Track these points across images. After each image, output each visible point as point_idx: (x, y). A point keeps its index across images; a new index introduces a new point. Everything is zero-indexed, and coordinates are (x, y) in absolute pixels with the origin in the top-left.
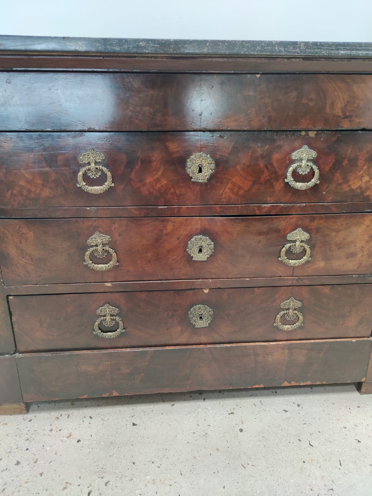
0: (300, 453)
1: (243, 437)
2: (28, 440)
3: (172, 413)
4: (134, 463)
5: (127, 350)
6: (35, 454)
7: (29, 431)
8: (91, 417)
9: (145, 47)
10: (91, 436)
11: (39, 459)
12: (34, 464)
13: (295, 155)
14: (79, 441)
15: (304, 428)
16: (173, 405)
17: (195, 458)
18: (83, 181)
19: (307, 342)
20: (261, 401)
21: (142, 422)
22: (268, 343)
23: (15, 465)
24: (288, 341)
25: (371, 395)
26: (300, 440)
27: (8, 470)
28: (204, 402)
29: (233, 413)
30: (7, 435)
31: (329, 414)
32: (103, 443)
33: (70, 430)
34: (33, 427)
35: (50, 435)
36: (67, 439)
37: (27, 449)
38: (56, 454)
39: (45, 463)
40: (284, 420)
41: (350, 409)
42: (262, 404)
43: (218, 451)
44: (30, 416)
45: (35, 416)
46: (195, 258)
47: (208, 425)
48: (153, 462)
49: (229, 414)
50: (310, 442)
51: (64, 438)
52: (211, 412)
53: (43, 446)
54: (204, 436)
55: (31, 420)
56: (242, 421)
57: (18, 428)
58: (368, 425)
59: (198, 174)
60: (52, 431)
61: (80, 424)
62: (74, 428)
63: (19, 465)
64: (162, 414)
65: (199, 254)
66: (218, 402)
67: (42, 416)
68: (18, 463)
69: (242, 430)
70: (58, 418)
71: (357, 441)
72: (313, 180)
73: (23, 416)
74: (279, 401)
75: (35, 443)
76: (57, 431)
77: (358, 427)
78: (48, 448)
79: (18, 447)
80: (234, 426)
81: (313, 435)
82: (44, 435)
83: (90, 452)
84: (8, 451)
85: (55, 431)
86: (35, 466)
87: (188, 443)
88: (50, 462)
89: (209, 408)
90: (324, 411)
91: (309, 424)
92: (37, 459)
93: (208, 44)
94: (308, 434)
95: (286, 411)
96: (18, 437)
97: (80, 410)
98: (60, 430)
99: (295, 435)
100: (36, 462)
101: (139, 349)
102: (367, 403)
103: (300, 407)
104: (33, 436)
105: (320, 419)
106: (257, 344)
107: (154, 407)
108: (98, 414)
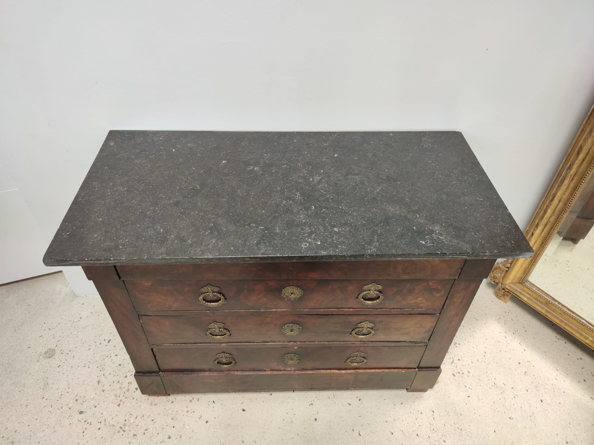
0: (351, 440)
1: (316, 425)
2: (173, 419)
3: (270, 402)
4: (243, 442)
5: (238, 373)
6: (179, 430)
7: (173, 411)
8: (213, 402)
9: (248, 261)
10: (215, 418)
11: (182, 435)
12: (180, 439)
13: (366, 287)
14: (207, 422)
15: (359, 420)
16: (271, 394)
17: (282, 440)
18: (203, 301)
19: (369, 371)
20: (334, 394)
21: (249, 409)
22: (341, 371)
23: (168, 438)
24: (355, 370)
25: (414, 393)
26: (353, 430)
27: (164, 442)
28: (293, 393)
29: (312, 404)
30: (159, 414)
31: (379, 409)
32: (223, 424)
33: (201, 412)
34: (175, 408)
35: (187, 416)
36: (199, 420)
37: (174, 427)
38: (193, 432)
39: (186, 438)
40: (347, 413)
41: (395, 405)
42: (334, 397)
43: (298, 435)
44: (172, 398)
45: (175, 398)
46: (288, 334)
47: (294, 414)
48: (255, 442)
49: (310, 405)
50: (360, 432)
51: (197, 419)
52: (297, 402)
53: (184, 425)
54: (290, 423)
55: (172, 402)
56: (318, 411)
57: (165, 409)
58: (403, 420)
59: (290, 296)
60: (189, 412)
61: (207, 408)
62: (203, 411)
63: (170, 439)
64: (263, 402)
65: (290, 332)
66: (303, 394)
67: (180, 398)
68: (169, 437)
69: (316, 419)
70: (191, 401)
71: (391, 433)
72: (378, 300)
73: (167, 398)
74: (346, 395)
75: (178, 422)
76: (192, 413)
77: (395, 422)
78: (187, 427)
79: (168, 424)
80: (311, 416)
81: (363, 426)
82: (183, 415)
83: (215, 432)
84: (162, 427)
85: (190, 412)
86: (180, 440)
87: (279, 428)
88: (190, 437)
89: (296, 399)
90: (376, 406)
91: (363, 416)
92: (181, 435)
93: (296, 258)
94: (360, 425)
95: (350, 404)
96: (166, 416)
97: (205, 395)
98: (194, 412)
99: (351, 426)
100: (181, 437)
101: (247, 373)
102: (409, 401)
103: (361, 401)
104: (176, 416)
105: (371, 413)
106: (333, 371)
107: (257, 395)
108: (219, 400)
